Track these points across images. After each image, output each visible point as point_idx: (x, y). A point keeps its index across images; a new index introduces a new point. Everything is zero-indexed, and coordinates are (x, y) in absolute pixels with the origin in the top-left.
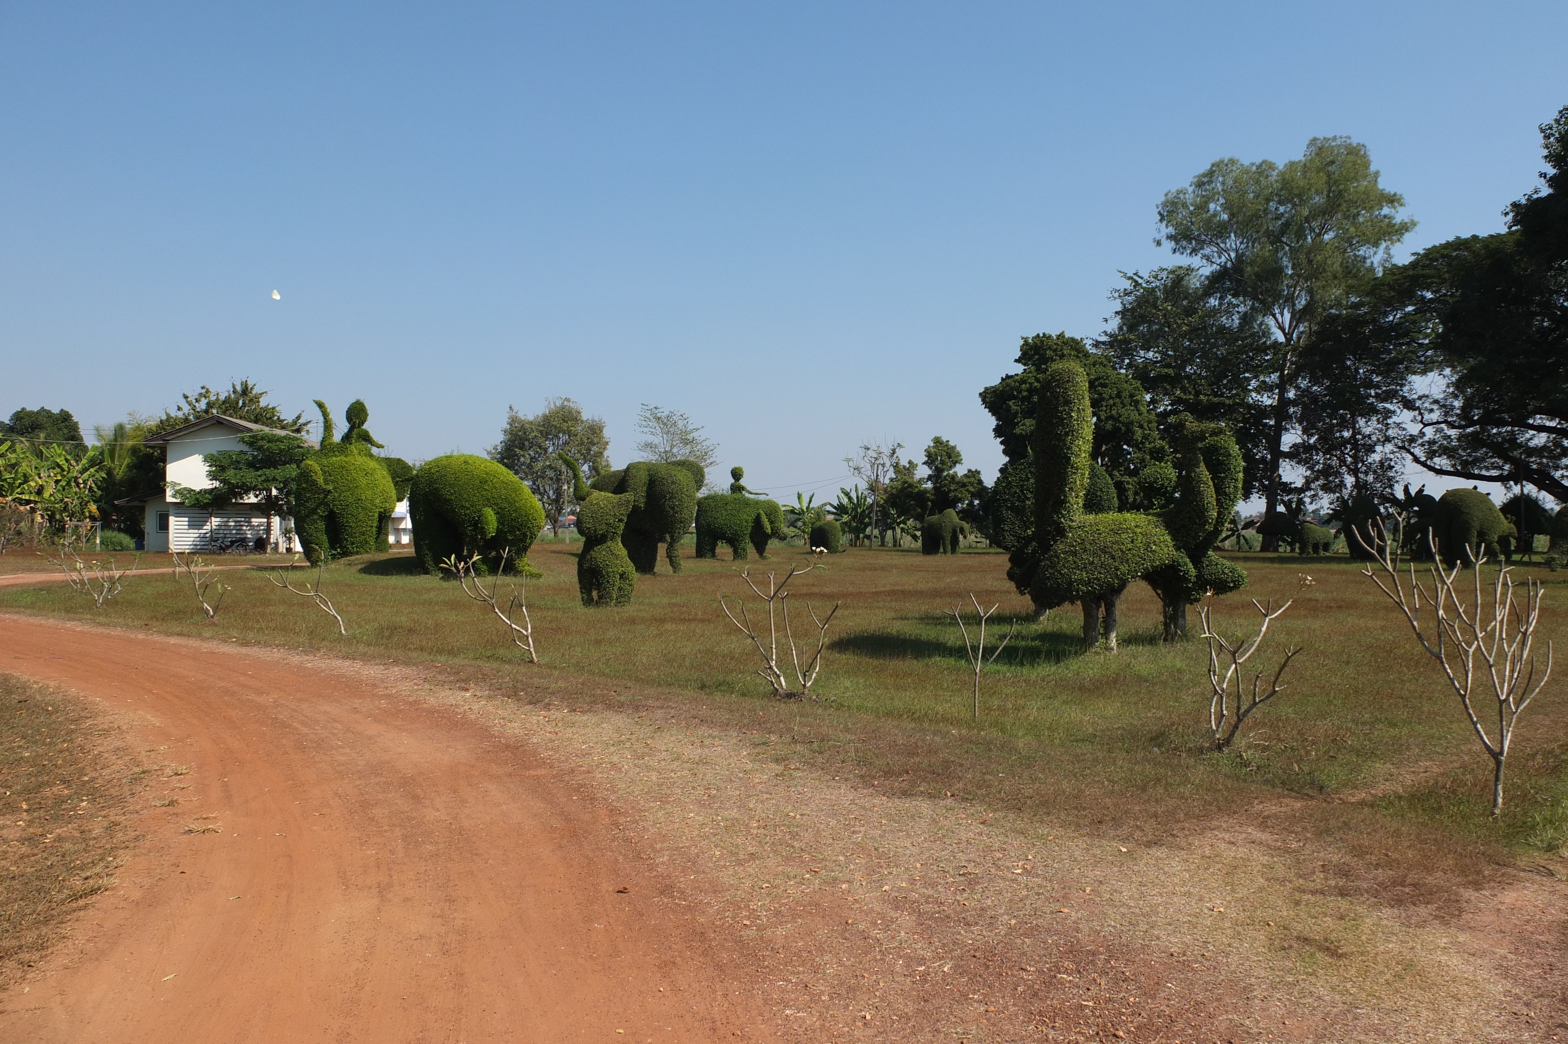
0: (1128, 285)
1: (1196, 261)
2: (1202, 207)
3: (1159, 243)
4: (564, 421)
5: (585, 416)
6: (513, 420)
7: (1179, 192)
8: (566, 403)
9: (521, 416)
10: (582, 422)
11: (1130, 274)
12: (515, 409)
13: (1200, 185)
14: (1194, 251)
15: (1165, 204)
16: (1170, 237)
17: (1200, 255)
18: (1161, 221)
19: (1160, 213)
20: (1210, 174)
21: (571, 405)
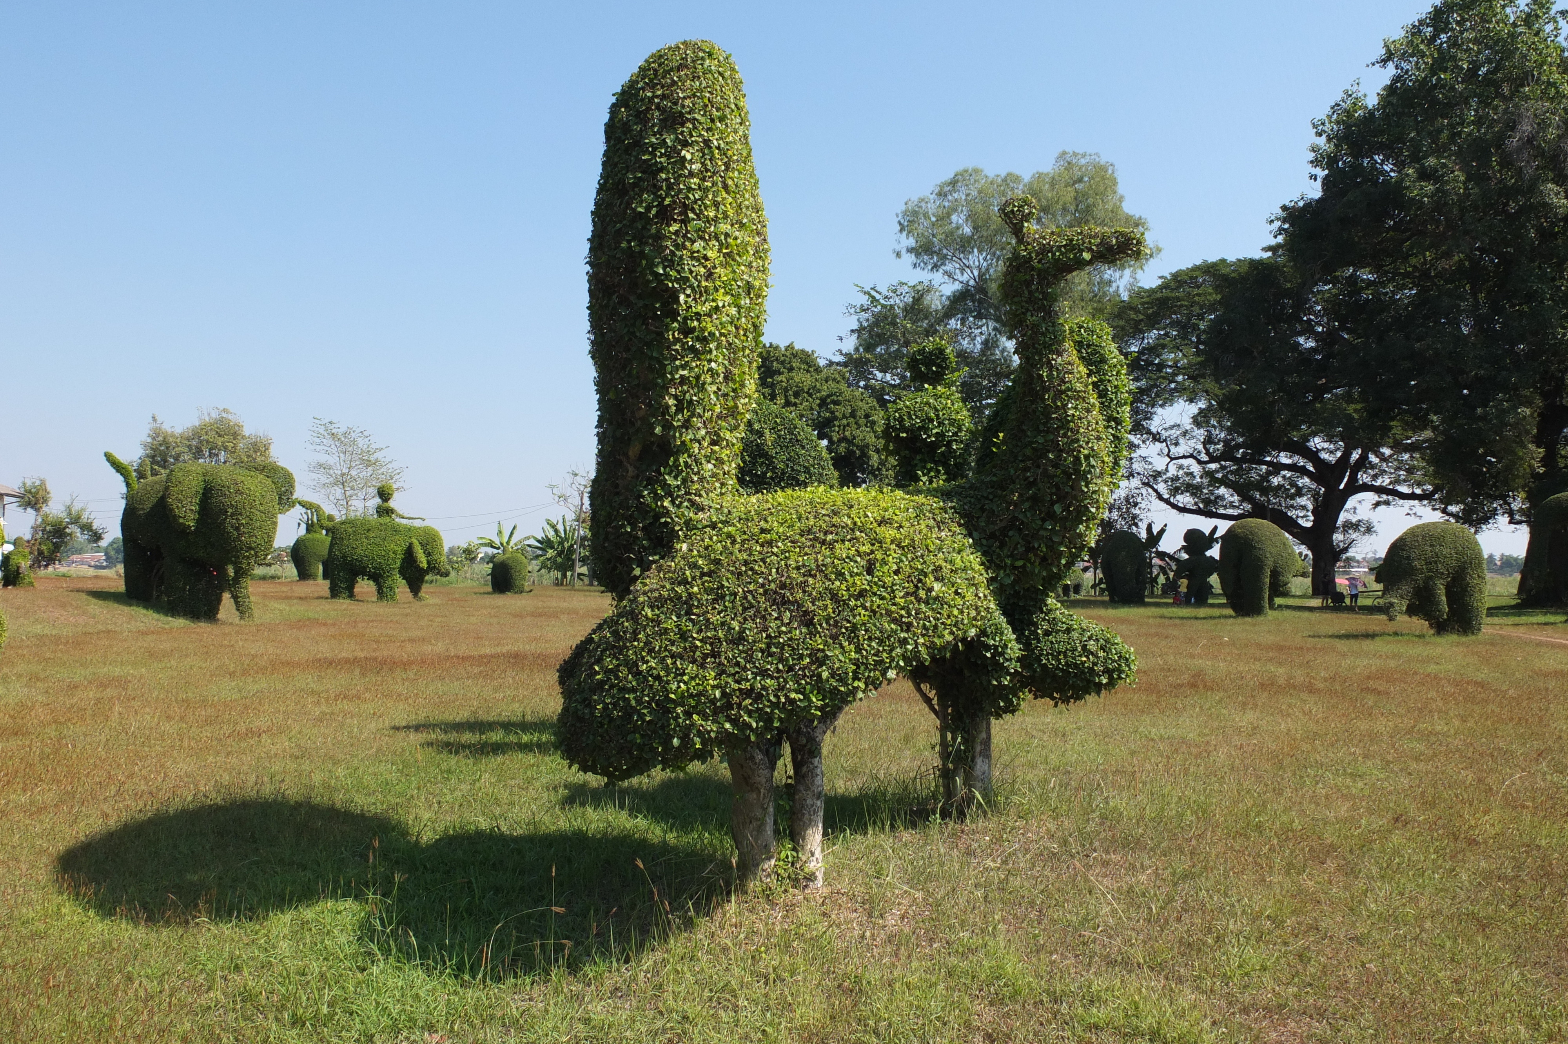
0: (865, 300)
1: (937, 277)
2: (944, 217)
3: (898, 255)
4: (220, 436)
5: (247, 431)
6: (156, 433)
7: (921, 200)
8: (224, 415)
9: (167, 427)
10: (244, 437)
11: (867, 289)
12: (159, 419)
13: (942, 194)
14: (935, 267)
15: (905, 213)
16: (910, 250)
17: (941, 271)
18: (901, 231)
19: (900, 223)
20: (953, 183)
21: (230, 417)
